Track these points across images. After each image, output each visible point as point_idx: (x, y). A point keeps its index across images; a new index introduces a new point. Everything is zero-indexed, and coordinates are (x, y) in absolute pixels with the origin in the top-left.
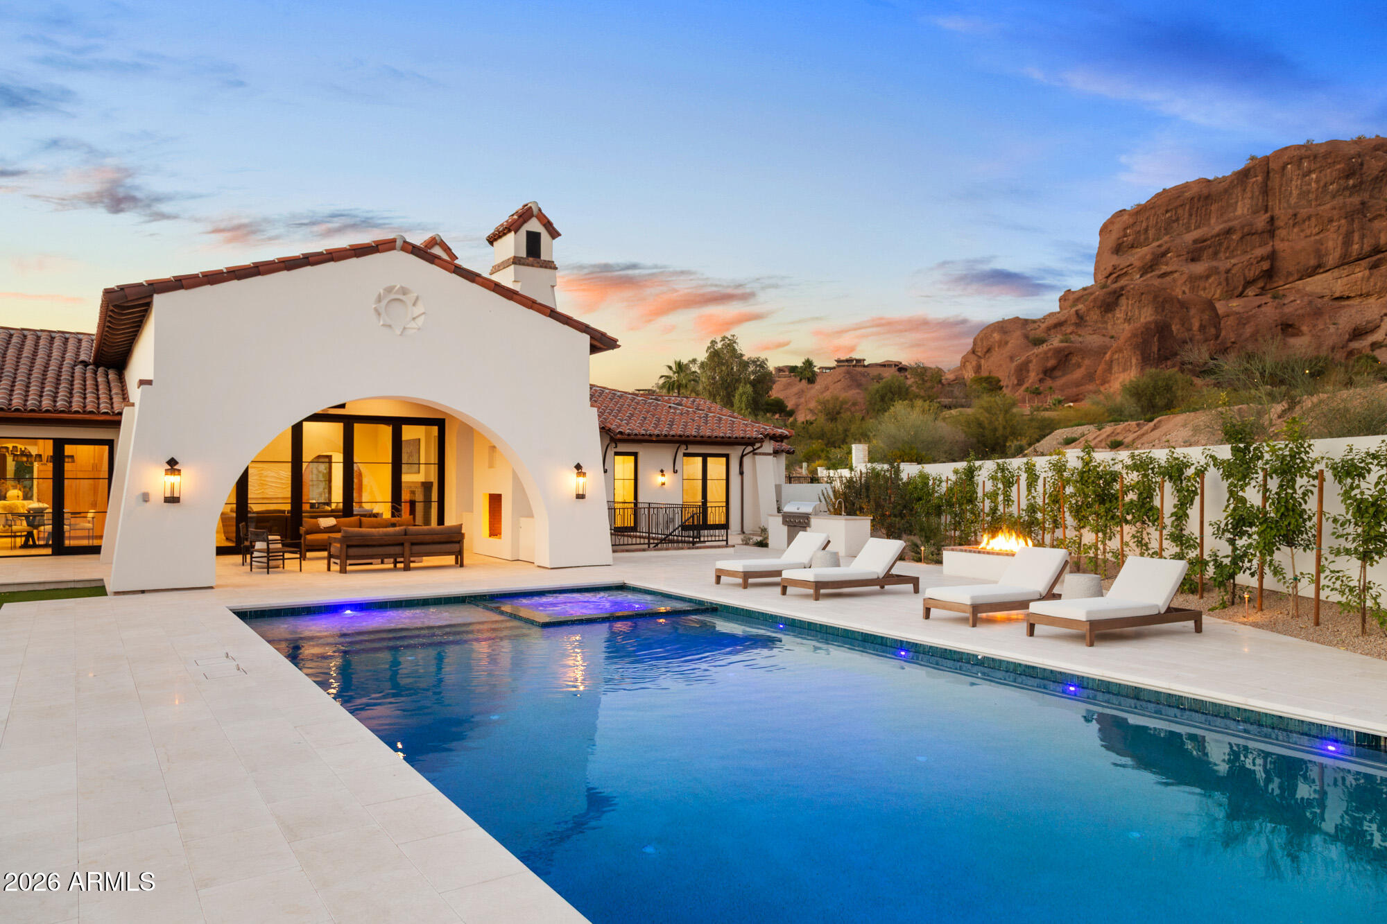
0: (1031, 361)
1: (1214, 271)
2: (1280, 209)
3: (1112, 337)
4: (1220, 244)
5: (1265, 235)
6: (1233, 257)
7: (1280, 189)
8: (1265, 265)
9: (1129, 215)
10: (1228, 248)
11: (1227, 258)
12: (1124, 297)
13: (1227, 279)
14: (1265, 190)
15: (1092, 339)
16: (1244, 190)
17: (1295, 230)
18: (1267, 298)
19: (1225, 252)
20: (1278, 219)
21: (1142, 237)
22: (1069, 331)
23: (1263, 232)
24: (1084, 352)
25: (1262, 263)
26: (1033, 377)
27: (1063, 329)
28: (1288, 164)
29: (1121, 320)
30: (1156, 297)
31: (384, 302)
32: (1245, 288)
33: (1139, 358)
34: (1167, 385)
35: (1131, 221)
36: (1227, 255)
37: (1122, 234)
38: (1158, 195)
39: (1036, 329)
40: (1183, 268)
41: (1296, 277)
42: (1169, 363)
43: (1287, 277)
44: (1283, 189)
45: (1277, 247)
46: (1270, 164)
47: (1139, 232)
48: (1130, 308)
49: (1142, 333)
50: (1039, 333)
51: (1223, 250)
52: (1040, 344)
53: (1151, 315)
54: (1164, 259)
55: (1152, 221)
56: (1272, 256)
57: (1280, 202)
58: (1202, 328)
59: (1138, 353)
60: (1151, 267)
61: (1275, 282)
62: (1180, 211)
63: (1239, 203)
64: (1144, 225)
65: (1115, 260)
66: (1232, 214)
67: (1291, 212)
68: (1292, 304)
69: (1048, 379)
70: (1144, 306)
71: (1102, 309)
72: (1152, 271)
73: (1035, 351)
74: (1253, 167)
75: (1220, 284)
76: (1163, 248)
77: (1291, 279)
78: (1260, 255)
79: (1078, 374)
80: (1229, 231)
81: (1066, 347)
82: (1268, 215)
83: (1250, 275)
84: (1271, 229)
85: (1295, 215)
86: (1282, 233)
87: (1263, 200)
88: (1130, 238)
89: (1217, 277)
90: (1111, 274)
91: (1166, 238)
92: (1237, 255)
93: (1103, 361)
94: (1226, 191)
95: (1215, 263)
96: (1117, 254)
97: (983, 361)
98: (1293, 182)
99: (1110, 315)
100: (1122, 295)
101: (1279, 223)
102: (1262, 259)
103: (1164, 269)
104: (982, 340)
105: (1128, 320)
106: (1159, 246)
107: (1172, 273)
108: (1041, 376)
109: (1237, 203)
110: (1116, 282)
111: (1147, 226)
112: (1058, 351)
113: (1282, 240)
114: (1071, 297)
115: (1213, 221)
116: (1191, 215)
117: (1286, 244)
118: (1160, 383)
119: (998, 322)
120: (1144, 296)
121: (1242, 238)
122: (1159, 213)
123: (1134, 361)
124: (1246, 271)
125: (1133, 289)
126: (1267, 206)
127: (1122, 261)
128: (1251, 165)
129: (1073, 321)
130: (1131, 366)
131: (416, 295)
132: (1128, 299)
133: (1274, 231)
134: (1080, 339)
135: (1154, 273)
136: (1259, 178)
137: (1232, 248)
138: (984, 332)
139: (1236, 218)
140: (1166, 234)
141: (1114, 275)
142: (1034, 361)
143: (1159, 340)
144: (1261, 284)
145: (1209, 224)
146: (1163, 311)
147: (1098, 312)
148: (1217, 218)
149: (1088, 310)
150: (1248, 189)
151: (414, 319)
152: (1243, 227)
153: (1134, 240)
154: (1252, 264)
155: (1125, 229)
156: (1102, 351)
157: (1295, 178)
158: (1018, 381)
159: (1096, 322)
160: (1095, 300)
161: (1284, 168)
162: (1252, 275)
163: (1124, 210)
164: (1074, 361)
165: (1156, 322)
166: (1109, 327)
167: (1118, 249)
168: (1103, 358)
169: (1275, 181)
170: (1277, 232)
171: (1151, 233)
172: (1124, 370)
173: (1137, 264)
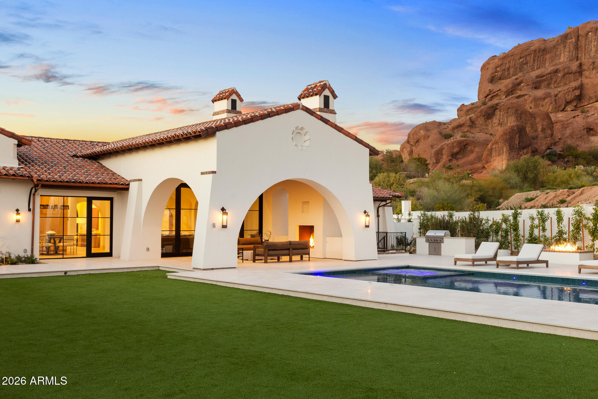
0: (444, 149)
1: (548, 95)
2: (585, 59)
3: (491, 134)
4: (551, 79)
5: (577, 74)
6: (559, 87)
7: (585, 47)
8: (577, 93)
9: (499, 59)
10: (556, 81)
11: (555, 87)
12: (498, 110)
13: (555, 100)
14: (577, 47)
15: (480, 136)
16: (565, 47)
17: (594, 72)
18: (578, 112)
19: (554, 84)
20: (584, 64)
21: (506, 73)
22: (465, 130)
23: (576, 72)
24: (475, 143)
25: (575, 91)
26: (445, 158)
27: (462, 129)
28: (590, 32)
29: (497, 124)
30: (517, 110)
31: (294, 134)
32: (566, 106)
33: (508, 147)
34: (534, 166)
35: (500, 63)
36: (556, 85)
37: (494, 71)
38: (516, 48)
39: (446, 129)
40: (530, 93)
41: (594, 100)
42: (525, 151)
43: (589, 101)
44: (587, 47)
45: (583, 82)
46: (579, 32)
47: (504, 69)
48: (501, 117)
49: (509, 132)
50: (448, 131)
51: (553, 82)
52: (449, 138)
53: (514, 121)
54: (519, 87)
55: (512, 64)
56: (581, 87)
57: (585, 56)
58: (543, 130)
59: (507, 144)
60: (512, 91)
61: (582, 103)
62: (528, 58)
63: (562, 55)
64: (507, 65)
65: (490, 87)
66: (558, 61)
67: (591, 61)
68: (593, 116)
69: (454, 159)
70: (510, 116)
71: (485, 117)
72: (512, 94)
73: (446, 142)
74: (570, 33)
75: (551, 103)
76: (518, 81)
77: (591, 101)
78: (574, 86)
79: (472, 157)
80: (556, 71)
81: (464, 140)
82: (578, 62)
83: (569, 98)
84: (580, 71)
85: (594, 63)
86: (586, 73)
87: (575, 54)
88: (499, 73)
89: (549, 98)
90: (488, 95)
91: (520, 74)
92: (561, 86)
93: (486, 149)
94: (554, 47)
95: (548, 91)
96: (491, 83)
97: (414, 148)
98: (592, 43)
99: (490, 121)
100: (497, 109)
101: (585, 67)
102: (576, 89)
103: (519, 93)
104: (413, 134)
105: (500, 124)
106: (516, 79)
107: (524, 95)
108: (450, 158)
109: (561, 54)
110: (491, 100)
111: (509, 67)
112: (460, 143)
113: (587, 78)
114: (465, 109)
115: (547, 65)
116: (534, 61)
117: (589, 80)
118: (530, 164)
119: (423, 124)
120: (510, 110)
121: (564, 75)
122: (516, 58)
123: (505, 149)
124: (566, 96)
125: (504, 105)
126: (578, 57)
127: (494, 87)
128: (569, 32)
129: (468, 124)
130: (503, 153)
131: (306, 130)
132: (500, 111)
133: (582, 72)
134: (473, 135)
135: (513, 96)
136: (573, 40)
137: (558, 81)
138: (415, 129)
139: (560, 64)
140: (520, 72)
141: (490, 96)
142: (446, 148)
143: (519, 137)
144: (574, 104)
145: (545, 67)
146: (521, 119)
147: (483, 119)
148: (549, 63)
149: (477, 118)
150: (567, 46)
151: (304, 141)
152: (564, 69)
153: (502, 74)
154: (570, 92)
155: (496, 68)
156: (486, 143)
157: (593, 40)
158: (436, 160)
159: (482, 125)
160: (481, 111)
161: (587, 34)
162: (570, 98)
163: (496, 56)
164: (469, 149)
165: (518, 126)
166: (490, 128)
167: (492, 80)
168: (486, 147)
169: (582, 41)
170: (583, 73)
171: (511, 71)
172: (499, 155)
173: (504, 89)
